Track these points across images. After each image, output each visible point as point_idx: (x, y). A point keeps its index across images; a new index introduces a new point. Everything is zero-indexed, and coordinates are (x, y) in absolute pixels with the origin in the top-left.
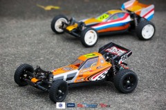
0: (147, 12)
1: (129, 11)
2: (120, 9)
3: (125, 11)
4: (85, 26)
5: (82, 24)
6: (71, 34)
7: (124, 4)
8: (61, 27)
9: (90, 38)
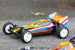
0: (63, 21)
1: (52, 20)
2: (47, 19)
3: (50, 20)
4: (25, 30)
5: (22, 28)
6: (15, 34)
7: (49, 15)
8: (9, 30)
9: (27, 37)
